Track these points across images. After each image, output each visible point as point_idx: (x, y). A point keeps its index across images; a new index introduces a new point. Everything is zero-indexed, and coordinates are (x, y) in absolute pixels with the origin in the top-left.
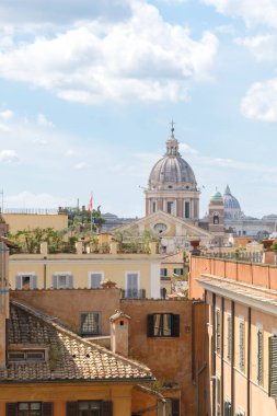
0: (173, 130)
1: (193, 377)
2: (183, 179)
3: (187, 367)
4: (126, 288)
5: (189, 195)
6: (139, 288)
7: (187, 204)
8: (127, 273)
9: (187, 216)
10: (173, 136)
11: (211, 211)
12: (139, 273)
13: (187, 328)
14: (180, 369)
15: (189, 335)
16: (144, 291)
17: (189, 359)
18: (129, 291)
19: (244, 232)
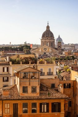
0: (48, 24)
1: (74, 96)
2: (51, 37)
3: (72, 94)
4: (48, 72)
5: (52, 41)
6: (51, 72)
7: (52, 43)
8: (48, 68)
9: (52, 46)
10: (48, 25)
11: (58, 45)
12: (51, 68)
13: (72, 86)
14: (71, 95)
15: (73, 88)
16: (52, 72)
17: (73, 93)
18: (49, 72)
19: (65, 48)
